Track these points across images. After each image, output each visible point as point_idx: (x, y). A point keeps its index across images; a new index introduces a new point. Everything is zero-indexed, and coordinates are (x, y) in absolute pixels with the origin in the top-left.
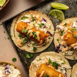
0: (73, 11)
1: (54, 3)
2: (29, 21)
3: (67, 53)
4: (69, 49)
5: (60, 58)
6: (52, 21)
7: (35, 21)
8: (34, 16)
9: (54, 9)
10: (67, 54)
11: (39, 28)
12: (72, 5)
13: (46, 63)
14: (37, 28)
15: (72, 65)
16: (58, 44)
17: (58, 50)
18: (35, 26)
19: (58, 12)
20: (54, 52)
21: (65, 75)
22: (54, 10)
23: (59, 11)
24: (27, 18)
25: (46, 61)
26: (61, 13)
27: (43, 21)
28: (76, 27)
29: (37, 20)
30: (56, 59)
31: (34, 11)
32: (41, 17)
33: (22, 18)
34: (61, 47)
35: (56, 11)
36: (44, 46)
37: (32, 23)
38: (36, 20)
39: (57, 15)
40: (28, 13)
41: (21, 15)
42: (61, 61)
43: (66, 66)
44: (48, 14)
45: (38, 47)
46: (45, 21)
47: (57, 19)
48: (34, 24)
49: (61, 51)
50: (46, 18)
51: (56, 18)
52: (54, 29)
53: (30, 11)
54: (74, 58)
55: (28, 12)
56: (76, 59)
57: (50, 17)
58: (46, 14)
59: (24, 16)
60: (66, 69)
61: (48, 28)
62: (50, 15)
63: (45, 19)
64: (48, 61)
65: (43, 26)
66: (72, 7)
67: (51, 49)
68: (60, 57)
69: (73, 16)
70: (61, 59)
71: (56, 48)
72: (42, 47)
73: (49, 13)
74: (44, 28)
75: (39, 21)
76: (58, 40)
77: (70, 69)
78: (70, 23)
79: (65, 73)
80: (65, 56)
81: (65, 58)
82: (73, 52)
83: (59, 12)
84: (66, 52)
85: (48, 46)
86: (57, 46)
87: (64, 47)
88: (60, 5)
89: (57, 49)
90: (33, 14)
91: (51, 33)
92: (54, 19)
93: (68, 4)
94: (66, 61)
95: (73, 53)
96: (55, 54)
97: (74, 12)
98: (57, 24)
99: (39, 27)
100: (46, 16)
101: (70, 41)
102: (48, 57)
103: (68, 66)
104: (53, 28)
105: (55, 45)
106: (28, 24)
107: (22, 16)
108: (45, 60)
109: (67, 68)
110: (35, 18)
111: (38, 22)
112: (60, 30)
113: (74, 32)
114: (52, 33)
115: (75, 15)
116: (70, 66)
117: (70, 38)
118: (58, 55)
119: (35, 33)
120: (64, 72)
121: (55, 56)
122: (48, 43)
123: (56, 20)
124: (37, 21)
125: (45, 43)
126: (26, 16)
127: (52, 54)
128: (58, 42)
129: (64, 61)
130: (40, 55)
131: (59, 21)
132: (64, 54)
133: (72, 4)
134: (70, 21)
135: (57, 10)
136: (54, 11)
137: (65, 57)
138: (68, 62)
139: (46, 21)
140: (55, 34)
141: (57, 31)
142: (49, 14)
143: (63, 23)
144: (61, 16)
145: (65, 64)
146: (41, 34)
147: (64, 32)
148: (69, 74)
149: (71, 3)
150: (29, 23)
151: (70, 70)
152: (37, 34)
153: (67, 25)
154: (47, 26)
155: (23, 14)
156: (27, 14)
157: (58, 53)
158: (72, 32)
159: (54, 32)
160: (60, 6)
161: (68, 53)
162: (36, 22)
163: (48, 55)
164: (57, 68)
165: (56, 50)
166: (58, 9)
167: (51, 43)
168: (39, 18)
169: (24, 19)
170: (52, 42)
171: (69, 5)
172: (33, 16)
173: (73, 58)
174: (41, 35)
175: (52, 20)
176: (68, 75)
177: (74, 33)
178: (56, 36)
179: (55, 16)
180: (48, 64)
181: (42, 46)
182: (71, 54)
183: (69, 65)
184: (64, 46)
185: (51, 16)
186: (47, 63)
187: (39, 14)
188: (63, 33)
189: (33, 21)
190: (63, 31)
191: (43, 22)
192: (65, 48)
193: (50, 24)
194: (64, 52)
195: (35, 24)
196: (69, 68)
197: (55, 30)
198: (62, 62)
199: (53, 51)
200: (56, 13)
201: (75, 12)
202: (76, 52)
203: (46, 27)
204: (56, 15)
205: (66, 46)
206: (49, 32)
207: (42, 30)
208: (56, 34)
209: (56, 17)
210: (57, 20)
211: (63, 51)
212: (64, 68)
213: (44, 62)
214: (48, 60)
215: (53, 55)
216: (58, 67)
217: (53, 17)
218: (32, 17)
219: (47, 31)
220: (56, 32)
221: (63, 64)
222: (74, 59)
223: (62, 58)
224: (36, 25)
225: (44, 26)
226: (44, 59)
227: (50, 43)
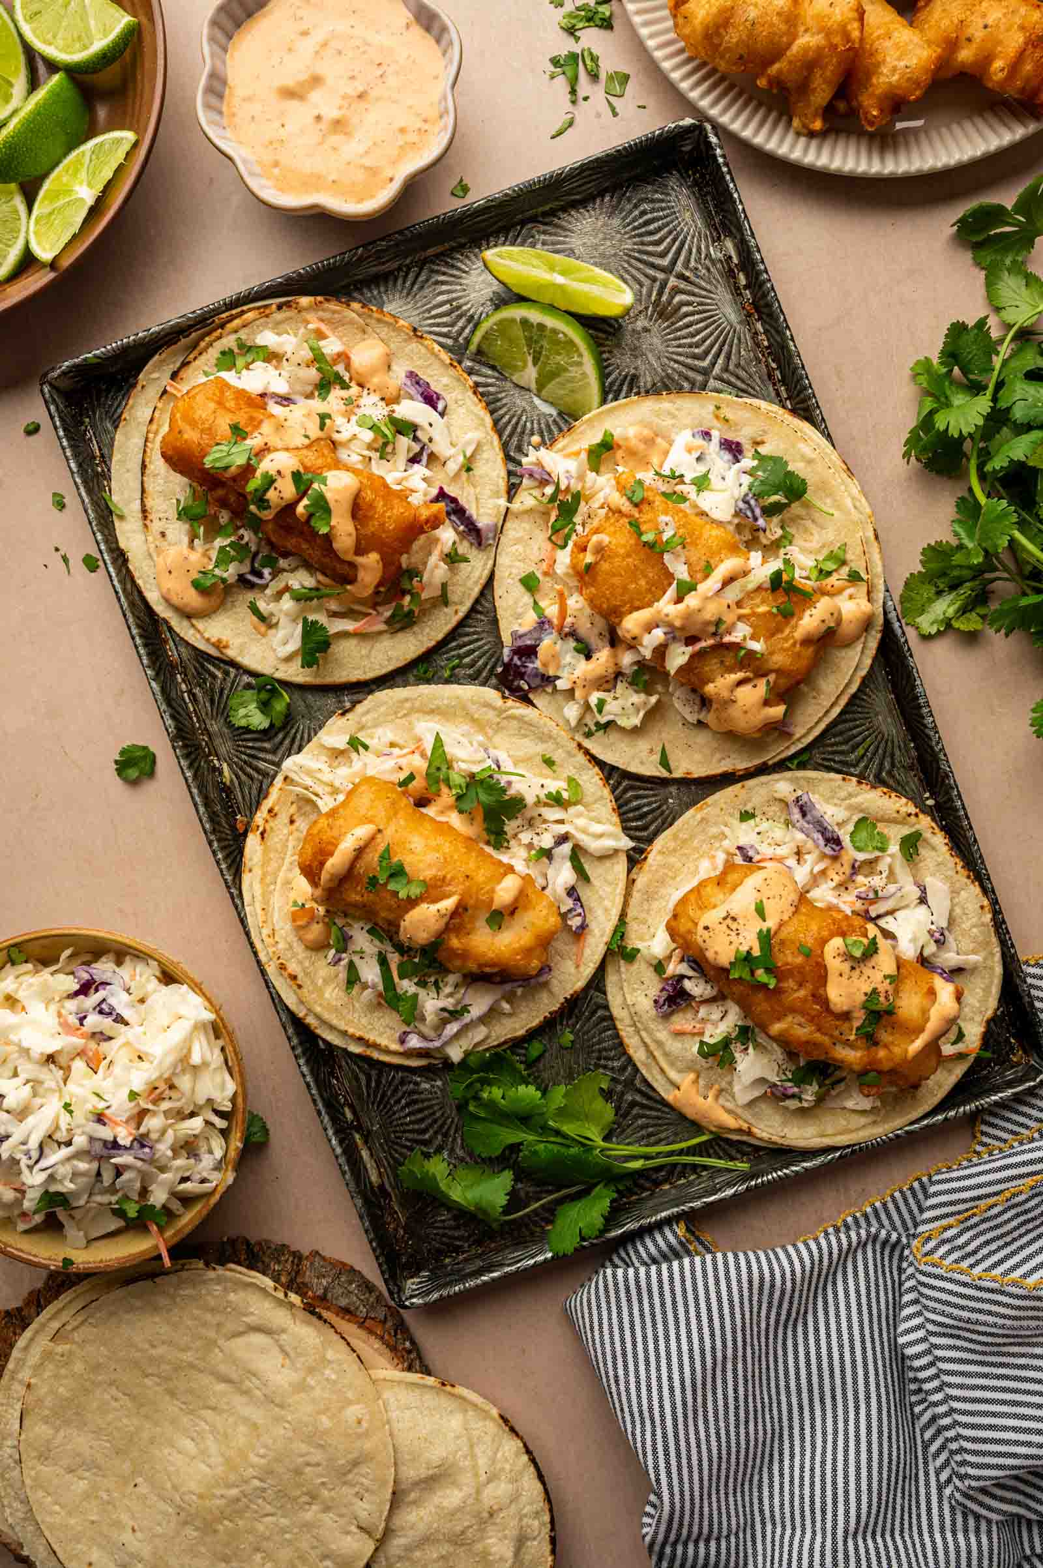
0: (693, 335)
1: (515, 249)
2: (280, 386)
3: (601, 704)
4: (618, 674)
5: (540, 748)
6: (492, 413)
7: (336, 393)
8: (331, 346)
9: (521, 299)
10: (600, 711)
11: (375, 455)
12: (683, 285)
13: (402, 776)
14: (355, 458)
15: (645, 828)
16: (530, 619)
17: (522, 676)
18: (336, 436)
19: (541, 327)
20: (490, 694)
21: (569, 903)
22: (516, 312)
23: (551, 322)
24: (273, 357)
25: (403, 762)
26: (571, 343)
27: (412, 398)
28: (687, 479)
29: (361, 385)
30: (503, 756)
31: (333, 306)
32: (394, 367)
33: (223, 353)
34: (548, 644)
35: (525, 322)
36: (403, 622)
37: (318, 406)
38: (345, 386)
39: (535, 361)
40: (279, 316)
41: (222, 326)
42: (547, 782)
43: (581, 822)
44: (468, 341)
45: (345, 635)
46: (430, 399)
47: (544, 393)
48: (324, 417)
49: (548, 680)
50: (441, 379)
51: (533, 386)
52: (502, 485)
53: (305, 301)
54: (665, 762)
55: (280, 307)
56: (677, 774)
57: (478, 374)
58: (450, 342)
59: (243, 334)
60: (577, 856)
61: (453, 467)
62: (479, 352)
63: (435, 387)
64: (419, 764)
65: (404, 442)
66: (677, 299)
67: (467, 660)
68: (545, 737)
69: (686, 384)
70: (549, 763)
71: (506, 652)
72: (380, 633)
73: (476, 339)
74: (414, 460)
75: (375, 398)
76: (529, 583)
77: (616, 851)
78: (650, 442)
79: (571, 892)
80: (589, 735)
81: (587, 752)
82: (653, 699)
83: (555, 331)
84: (594, 699)
85: (440, 636)
86: (516, 636)
87: (572, 644)
88: (563, 273)
89: (516, 660)
90: (324, 328)
91: (472, 510)
92: (516, 392)
93: (651, 272)
94: (592, 780)
95: (653, 715)
96: (500, 712)
97: (697, 345)
98: (536, 439)
99: (370, 447)
100: (442, 361)
101: (616, 581)
102: (427, 729)
103: (597, 828)
104: (492, 468)
105: (503, 625)
106: (274, 408)
107: (229, 342)
108: (396, 751)
109: (594, 845)
110: (340, 368)
111: (362, 402)
112: (549, 490)
113: (645, 507)
114: (485, 513)
115: (700, 378)
116: (625, 829)
117: (617, 555)
118: (520, 719)
119: (315, 486)
120: (563, 875)
121: (499, 728)
122: (443, 599)
123: (535, 407)
124: (355, 389)
125: (408, 598)
126: (267, 338)
127: (464, 708)
128: (527, 599)
129: (570, 780)
130: (359, 708)
131: (560, 414)
132: (572, 712)
133: (681, 277)
134: (648, 425)
135: (535, 316)
136: (513, 320)
137: (580, 746)
138: (606, 792)
139: (440, 406)
140: (508, 525)
141: (527, 499)
142: (473, 347)
143: (588, 435)
144: (574, 372)
145: (580, 808)
146: (368, 495)
147: (583, 508)
148: (606, 910)
149: (679, 267)
150: (285, 400)
151: (621, 865)
152: (329, 496)
153: (620, 454)
154: (441, 447)
155: (237, 322)
156: (277, 328)
157: (526, 700)
158: (636, 505)
159: (503, 502)
160: (560, 279)
161: (607, 708)
162: (349, 402)
163: (432, 712)
164: (497, 837)
165: (507, 666)
166: (552, 308)
167: (468, 604)
168: (374, 371)
169: (240, 362)
170: (477, 601)
171: (654, 280)
172: (322, 343)
173: (656, 757)
174: (371, 506)
175: (492, 404)
176: (599, 912)
177: (644, 518)
178: (518, 541)
179: (525, 366)
180: (417, 784)
181: (388, 622)
182: (636, 721)
183: (615, 819)
184: (573, 634)
185: (493, 368)
186: (411, 777)
187: (384, 331)
188: (577, 519)
189: (324, 386)
190: (577, 497)
191: (412, 409)
192: (588, 657)
193: (475, 435)
194: (570, 693)
195: (340, 421)
196: (609, 843)
197: (512, 490)
198: (555, 785)
199: (484, 684)
200: (530, 341)
201: (707, 353)
202: (677, 704)
203: (432, 457)
204: (530, 359)
205: (594, 641)
206: (454, 500)
207: (393, 473)
208: (514, 530)
209: (530, 374)
210: (537, 401)
211: (561, 684)
212: (566, 848)
213: (390, 763)
214: (423, 755)
215: (474, 720)
216: (510, 827)
217: (506, 379)
218: (318, 358)
219: (434, 492)
220: (516, 506)
221: (557, 800)
222: (665, 774)
223: (558, 756)
224: (346, 429)
225: (416, 448)
226: (392, 745)
227: (463, 610)
